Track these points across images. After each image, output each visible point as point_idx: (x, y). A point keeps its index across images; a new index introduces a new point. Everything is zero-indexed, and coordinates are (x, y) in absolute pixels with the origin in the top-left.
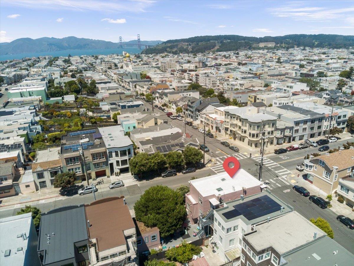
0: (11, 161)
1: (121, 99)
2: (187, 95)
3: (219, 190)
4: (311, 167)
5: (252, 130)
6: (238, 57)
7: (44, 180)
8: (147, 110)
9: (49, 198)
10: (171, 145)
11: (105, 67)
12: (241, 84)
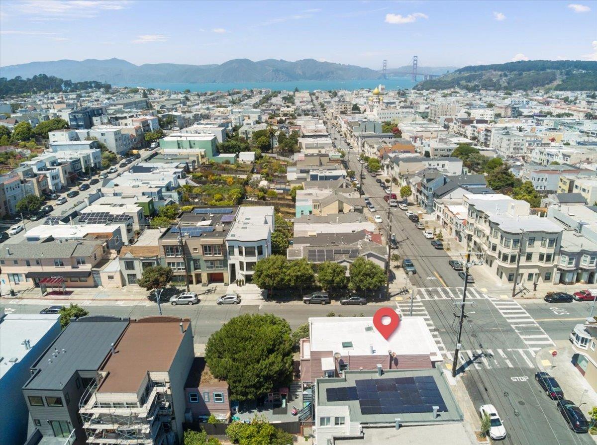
0: (102, 238)
1: (321, 164)
2: (438, 165)
3: (347, 345)
4: (584, 341)
5: (503, 246)
6: (592, 104)
7: (134, 273)
8: (346, 187)
9: (131, 300)
10: (335, 251)
11: (337, 110)
12: (564, 155)
